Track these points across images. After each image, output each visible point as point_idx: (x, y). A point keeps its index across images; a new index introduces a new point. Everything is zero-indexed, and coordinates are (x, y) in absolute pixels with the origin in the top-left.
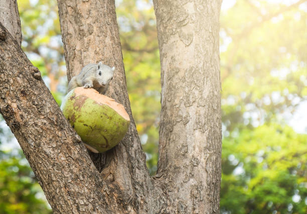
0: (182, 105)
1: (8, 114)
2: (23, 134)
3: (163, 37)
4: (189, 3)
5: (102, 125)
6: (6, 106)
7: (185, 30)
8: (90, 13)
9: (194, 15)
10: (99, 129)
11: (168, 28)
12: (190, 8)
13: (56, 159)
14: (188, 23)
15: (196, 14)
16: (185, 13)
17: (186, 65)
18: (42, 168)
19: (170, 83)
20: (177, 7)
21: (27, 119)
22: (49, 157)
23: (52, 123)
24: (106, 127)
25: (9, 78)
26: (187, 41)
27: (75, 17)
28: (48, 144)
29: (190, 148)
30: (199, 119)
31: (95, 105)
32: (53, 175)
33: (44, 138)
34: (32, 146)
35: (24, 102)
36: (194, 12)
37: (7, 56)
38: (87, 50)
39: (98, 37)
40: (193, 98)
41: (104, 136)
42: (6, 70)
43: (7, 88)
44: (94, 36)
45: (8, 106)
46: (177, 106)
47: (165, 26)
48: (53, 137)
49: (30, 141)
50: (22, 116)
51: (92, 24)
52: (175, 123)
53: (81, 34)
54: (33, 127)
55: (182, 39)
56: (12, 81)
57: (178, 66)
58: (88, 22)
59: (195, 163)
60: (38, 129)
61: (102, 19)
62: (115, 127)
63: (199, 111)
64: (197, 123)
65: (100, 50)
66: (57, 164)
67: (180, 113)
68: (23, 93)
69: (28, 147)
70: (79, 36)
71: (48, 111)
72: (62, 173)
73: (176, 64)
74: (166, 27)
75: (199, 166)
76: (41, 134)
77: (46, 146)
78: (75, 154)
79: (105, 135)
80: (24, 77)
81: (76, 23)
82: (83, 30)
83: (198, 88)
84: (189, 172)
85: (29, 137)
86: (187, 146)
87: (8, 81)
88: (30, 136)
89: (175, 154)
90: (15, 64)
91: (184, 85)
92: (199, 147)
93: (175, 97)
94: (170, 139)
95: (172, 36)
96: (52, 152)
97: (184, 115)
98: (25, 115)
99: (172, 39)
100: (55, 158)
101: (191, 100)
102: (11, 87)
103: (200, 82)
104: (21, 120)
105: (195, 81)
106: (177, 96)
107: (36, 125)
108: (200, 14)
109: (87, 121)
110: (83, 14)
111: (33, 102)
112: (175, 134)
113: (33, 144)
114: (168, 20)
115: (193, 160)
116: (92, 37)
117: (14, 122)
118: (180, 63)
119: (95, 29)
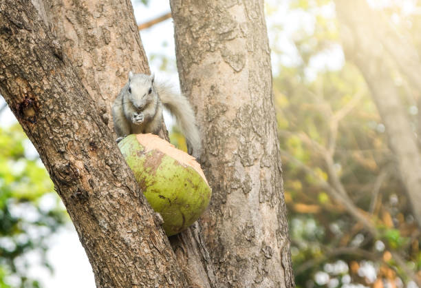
0: (238, 164)
1: (68, 177)
2: (91, 210)
3: (192, 53)
4: (236, 6)
5: (185, 198)
6: (67, 164)
7: (231, 47)
8: (103, 11)
9: (246, 25)
10: (179, 204)
11: (201, 40)
12: (238, 14)
13: (138, 251)
14: (237, 36)
15: (248, 24)
16: (232, 22)
17: (237, 102)
18: (117, 264)
19: (212, 127)
20: (217, 9)
21: (99, 187)
22: (128, 248)
23: (131, 194)
24: (189, 201)
25: (73, 121)
26: (235, 64)
27: (78, 13)
28: (127, 227)
29: (258, 231)
30: (265, 186)
31: (177, 167)
32: (133, 275)
33: (122, 218)
34: (105, 229)
35: (94, 160)
36: (245, 21)
37: (69, 85)
38: (102, 69)
39: (120, 50)
40: (253, 153)
41: (183, 214)
42: (69, 108)
43: (69, 137)
44: (112, 47)
45: (70, 164)
46: (230, 164)
47: (195, 36)
48: (133, 216)
49: (102, 221)
50: (91, 182)
51: (108, 28)
52: (229, 189)
53: (91, 43)
54: (107, 199)
55: (228, 61)
56: (76, 126)
57: (223, 102)
58: (101, 23)
59: (266, 254)
60: (114, 203)
61: (122, 21)
62: (200, 201)
63: (264, 174)
64: (263, 192)
65: (125, 70)
66: (139, 258)
67: (236, 175)
68: (93, 145)
69: (95, 231)
70: (88, 45)
71: (125, 175)
72: (147, 273)
73: (221, 99)
74: (197, 38)
75: (274, 259)
76: (117, 211)
77: (124, 230)
78: (159, 243)
79: (185, 213)
80: (93, 120)
81: (80, 23)
82: (93, 36)
83: (260, 139)
84: (260, 267)
85: (101, 214)
86: (253, 227)
87: (72, 125)
88: (103, 214)
89: (235, 238)
90: (80, 99)
91: (237, 132)
92: (270, 230)
93: (225, 150)
94: (223, 215)
95: (208, 54)
96: (133, 240)
97: (243, 179)
98: (96, 180)
99: (209, 59)
100: (136, 250)
101: (251, 157)
102: (76, 136)
103: (261, 129)
104: (91, 188)
105: (254, 127)
106: (227, 148)
107: (111, 197)
108: (253, 24)
109: (165, 190)
110: (90, 10)
111: (106, 161)
112: (231, 207)
113: (106, 226)
114: (200, 29)
115: (264, 250)
116: (109, 48)
117: (79, 190)
118: (227, 98)
119: (113, 36)
